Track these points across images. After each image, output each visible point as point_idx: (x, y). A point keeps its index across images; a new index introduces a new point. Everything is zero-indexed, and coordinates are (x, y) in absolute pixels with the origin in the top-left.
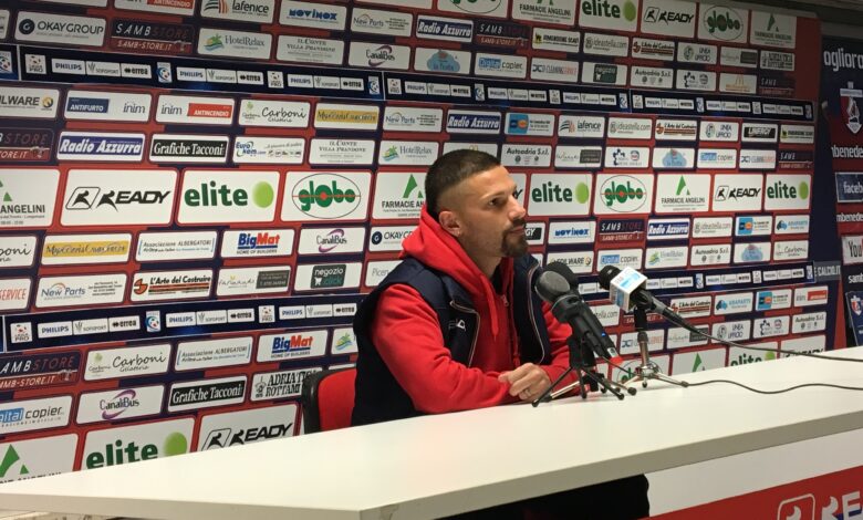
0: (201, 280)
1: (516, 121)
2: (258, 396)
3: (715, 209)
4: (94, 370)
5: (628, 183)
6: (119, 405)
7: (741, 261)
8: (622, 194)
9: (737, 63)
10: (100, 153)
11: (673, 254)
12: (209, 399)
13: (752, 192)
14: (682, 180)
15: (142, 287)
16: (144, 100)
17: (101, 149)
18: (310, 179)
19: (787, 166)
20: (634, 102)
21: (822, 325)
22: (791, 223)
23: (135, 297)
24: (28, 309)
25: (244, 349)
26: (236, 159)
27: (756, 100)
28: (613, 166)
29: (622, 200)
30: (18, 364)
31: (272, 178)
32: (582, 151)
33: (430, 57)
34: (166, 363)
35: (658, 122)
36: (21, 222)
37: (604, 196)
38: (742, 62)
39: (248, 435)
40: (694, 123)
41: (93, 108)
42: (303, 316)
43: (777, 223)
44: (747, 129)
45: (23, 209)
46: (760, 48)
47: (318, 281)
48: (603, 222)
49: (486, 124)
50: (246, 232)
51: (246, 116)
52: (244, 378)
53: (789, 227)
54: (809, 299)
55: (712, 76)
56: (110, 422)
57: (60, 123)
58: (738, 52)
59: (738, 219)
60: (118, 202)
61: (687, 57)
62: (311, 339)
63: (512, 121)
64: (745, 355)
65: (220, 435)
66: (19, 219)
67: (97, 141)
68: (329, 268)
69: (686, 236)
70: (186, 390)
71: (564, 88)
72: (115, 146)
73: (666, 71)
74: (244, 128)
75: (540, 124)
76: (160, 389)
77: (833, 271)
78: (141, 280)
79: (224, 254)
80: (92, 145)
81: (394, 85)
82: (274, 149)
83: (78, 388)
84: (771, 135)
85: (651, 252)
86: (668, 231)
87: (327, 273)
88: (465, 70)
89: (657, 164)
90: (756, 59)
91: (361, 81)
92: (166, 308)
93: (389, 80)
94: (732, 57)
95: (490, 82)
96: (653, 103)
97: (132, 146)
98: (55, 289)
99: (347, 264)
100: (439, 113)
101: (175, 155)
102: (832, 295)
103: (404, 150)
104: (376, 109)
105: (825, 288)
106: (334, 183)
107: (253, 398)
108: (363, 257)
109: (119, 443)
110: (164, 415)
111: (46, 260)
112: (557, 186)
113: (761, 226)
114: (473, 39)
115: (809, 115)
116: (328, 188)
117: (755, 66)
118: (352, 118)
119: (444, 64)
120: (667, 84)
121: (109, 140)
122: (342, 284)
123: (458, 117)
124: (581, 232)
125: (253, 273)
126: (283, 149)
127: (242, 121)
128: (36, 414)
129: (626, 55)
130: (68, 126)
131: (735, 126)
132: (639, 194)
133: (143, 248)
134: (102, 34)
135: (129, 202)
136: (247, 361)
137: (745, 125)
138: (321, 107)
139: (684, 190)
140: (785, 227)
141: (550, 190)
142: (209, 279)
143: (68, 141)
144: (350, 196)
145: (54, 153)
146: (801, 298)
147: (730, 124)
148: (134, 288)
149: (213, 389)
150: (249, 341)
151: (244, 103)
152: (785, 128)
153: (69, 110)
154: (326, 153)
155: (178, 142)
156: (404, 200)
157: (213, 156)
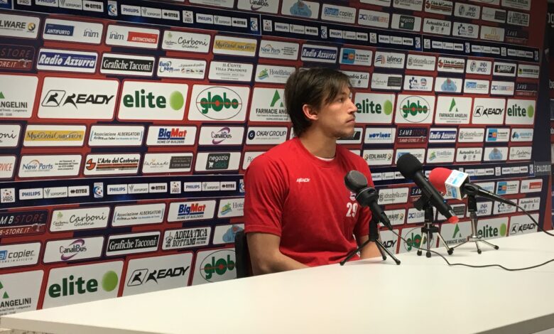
0: (132, 161)
1: (347, 54)
2: (167, 246)
3: (473, 122)
4: (56, 224)
5: (418, 102)
6: (73, 250)
7: (489, 160)
8: (414, 109)
9: (492, 19)
10: (67, 66)
11: (445, 153)
12: (134, 248)
13: (498, 112)
14: (453, 101)
15: (92, 165)
16: (98, 28)
17: (67, 62)
18: (209, 90)
19: (521, 94)
20: (425, 43)
21: (537, 207)
22: (521, 134)
23: (87, 172)
24: (13, 178)
25: (159, 212)
27: (504, 46)
28: (409, 89)
29: (414, 114)
30: (4, 219)
31: (183, 89)
32: (390, 78)
34: (106, 220)
35: (440, 58)
36: (11, 115)
37: (402, 111)
38: (496, 18)
39: (159, 274)
40: (463, 61)
41: (63, 32)
42: (200, 190)
43: (513, 134)
44: (497, 66)
45: (12, 105)
46: (508, 9)
47: (211, 164)
48: (401, 129)
49: (327, 55)
50: (164, 128)
51: (167, 43)
52: (158, 233)
53: (520, 137)
54: (530, 188)
55: (476, 27)
56: (66, 263)
57: (40, 42)
58: (493, 11)
59: (488, 130)
60: (78, 102)
61: (460, 13)
62: (204, 206)
63: (344, 54)
64: (487, 226)
65: (140, 274)
66: (9, 112)
67: (64, 57)
68: (218, 155)
69: (454, 141)
70: (118, 241)
71: (380, 32)
72: (77, 61)
73: (447, 22)
74: (166, 51)
75: (363, 57)
76: (101, 239)
77: (546, 168)
78: (92, 160)
79: (149, 143)
80: (61, 60)
81: (267, 24)
82: (186, 68)
83: (45, 236)
84: (512, 71)
85: (431, 151)
86: (443, 137)
87: (217, 159)
88: (315, 16)
89: (438, 89)
90: (505, 16)
91: (245, 20)
92: (107, 181)
93: (264, 21)
94: (489, 15)
95: (332, 25)
96: (438, 45)
97: (89, 61)
98: (32, 164)
99: (231, 153)
100: (296, 46)
101: (118, 69)
102: (545, 186)
103: (272, 72)
104: (254, 42)
105: (541, 180)
106: (225, 94)
107: (164, 248)
108: (241, 148)
109: (72, 278)
110: (104, 258)
111: (27, 143)
112: (372, 102)
113: (502, 136)
115: (537, 58)
116: (221, 98)
117: (503, 22)
118: (239, 47)
120: (447, 32)
121: (73, 56)
122: (227, 167)
123: (309, 50)
124: (386, 135)
125: (167, 157)
126: (191, 68)
127: (164, 47)
128: (16, 255)
129: (421, 10)
130: (45, 44)
131: (489, 64)
132: (425, 110)
133: (93, 136)
135: (85, 102)
136: (161, 221)
137: (496, 63)
138: (218, 38)
139: (454, 108)
140: (518, 136)
141: (367, 105)
142: (137, 161)
143: (44, 56)
144: (235, 104)
145: (35, 64)
146: (525, 187)
147: (485, 62)
148: (87, 165)
149: (137, 240)
150: (163, 206)
151: (166, 33)
152: (521, 66)
153: (46, 33)
154: (220, 72)
155: (120, 60)
156: (271, 108)
157: (144, 71)
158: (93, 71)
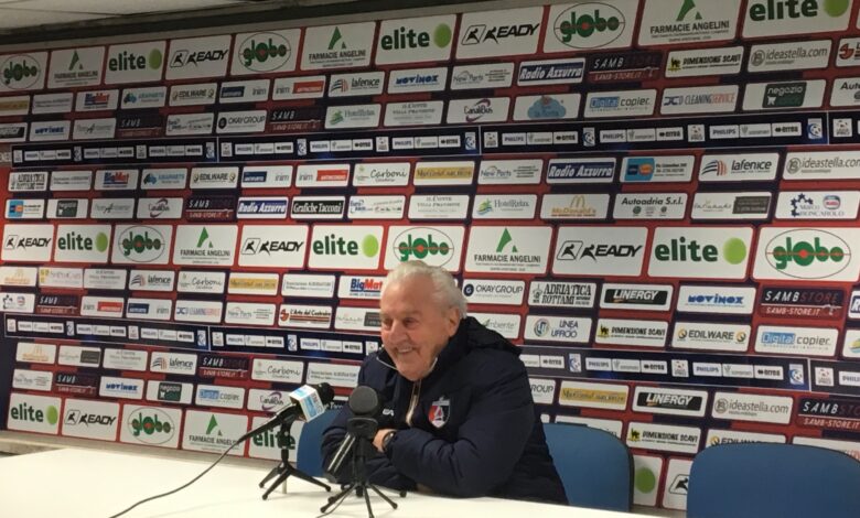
0: (324, 314)
1: (636, 167)
4: (258, 372)
5: (817, 240)
6: (272, 402)
8: (804, 254)
10: (261, 212)
15: (285, 316)
16: (288, 170)
17: (261, 209)
20: (835, 128)
23: (281, 323)
24: (221, 323)
26: (350, 216)
29: (803, 262)
30: (216, 360)
31: (378, 231)
32: (738, 198)
33: (532, 105)
34: (301, 376)
36: (217, 263)
37: (771, 257)
41: (258, 178)
45: (218, 253)
49: (596, 172)
50: (357, 278)
51: (358, 178)
56: (267, 413)
57: (239, 191)
60: (271, 250)
63: (630, 167)
67: (259, 203)
71: (709, 120)
72: (270, 206)
74: (357, 188)
78: (285, 310)
79: (341, 296)
80: (256, 207)
81: (491, 139)
82: (380, 206)
83: (248, 384)
88: (572, 113)
91: (458, 138)
92: (301, 334)
93: (486, 133)
95: (603, 124)
97: (281, 206)
98: (235, 311)
100: (539, 164)
101: (308, 213)
103: (499, 204)
104: (471, 164)
106: (430, 237)
111: (231, 290)
112: (694, 243)
114: (584, 79)
116: (423, 242)
118: (448, 174)
119: (547, 110)
121: (266, 202)
123: (562, 166)
124: (731, 300)
125: (362, 313)
126: (386, 206)
127: (356, 183)
128: (226, 396)
129: (825, 66)
130: (244, 192)
132: (836, 254)
133: (287, 286)
134: (263, 123)
135: (277, 250)
138: (420, 166)
141: (683, 248)
142: (329, 314)
143: (243, 204)
144: (444, 249)
145: (235, 213)
148: (280, 315)
151: (358, 166)
153: (244, 181)
154: (423, 208)
155: (310, 202)
156: (497, 254)
157: (333, 213)
158: (283, 216)
